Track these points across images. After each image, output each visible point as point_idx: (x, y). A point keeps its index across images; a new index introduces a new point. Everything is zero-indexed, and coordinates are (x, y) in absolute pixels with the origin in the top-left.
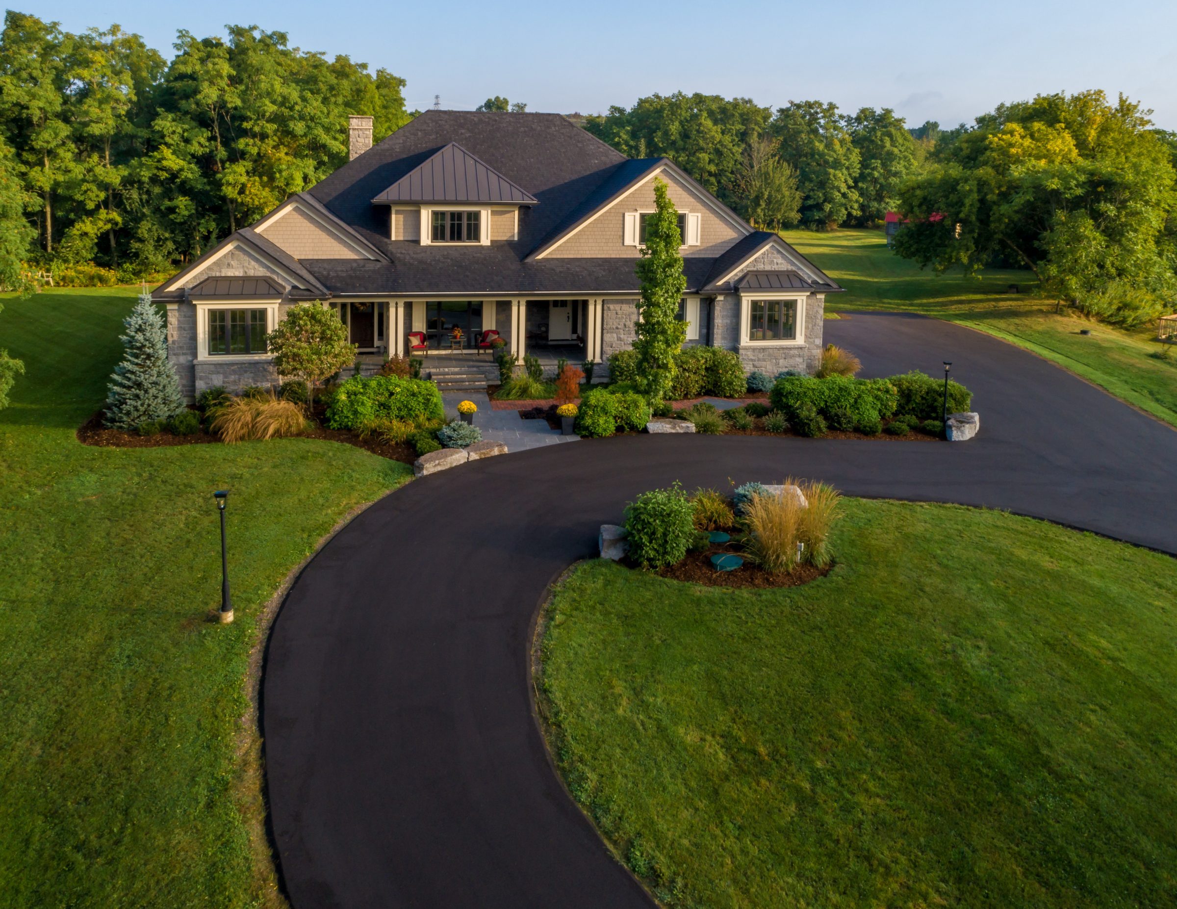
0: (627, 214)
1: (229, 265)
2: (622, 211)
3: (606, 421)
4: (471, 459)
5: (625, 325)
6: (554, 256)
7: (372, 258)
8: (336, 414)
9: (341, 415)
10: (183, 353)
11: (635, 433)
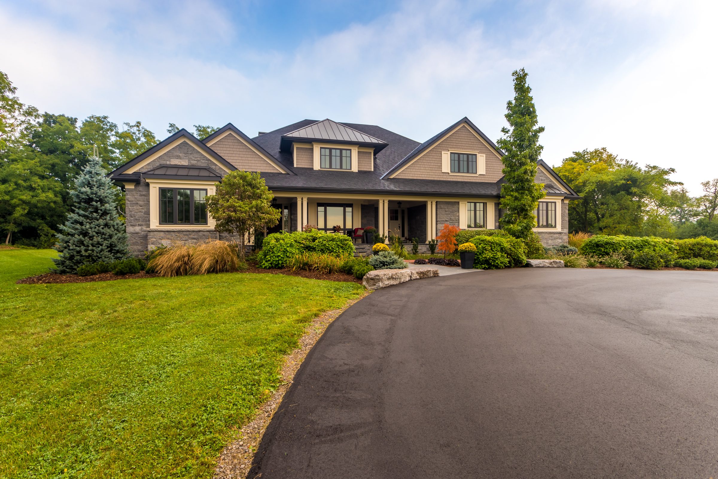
0: (443, 152)
1: (177, 156)
2: (440, 151)
4: (414, 278)
5: (450, 219)
6: (401, 177)
7: (283, 172)
8: (267, 255)
9: (272, 255)
10: (138, 225)
11: (519, 267)
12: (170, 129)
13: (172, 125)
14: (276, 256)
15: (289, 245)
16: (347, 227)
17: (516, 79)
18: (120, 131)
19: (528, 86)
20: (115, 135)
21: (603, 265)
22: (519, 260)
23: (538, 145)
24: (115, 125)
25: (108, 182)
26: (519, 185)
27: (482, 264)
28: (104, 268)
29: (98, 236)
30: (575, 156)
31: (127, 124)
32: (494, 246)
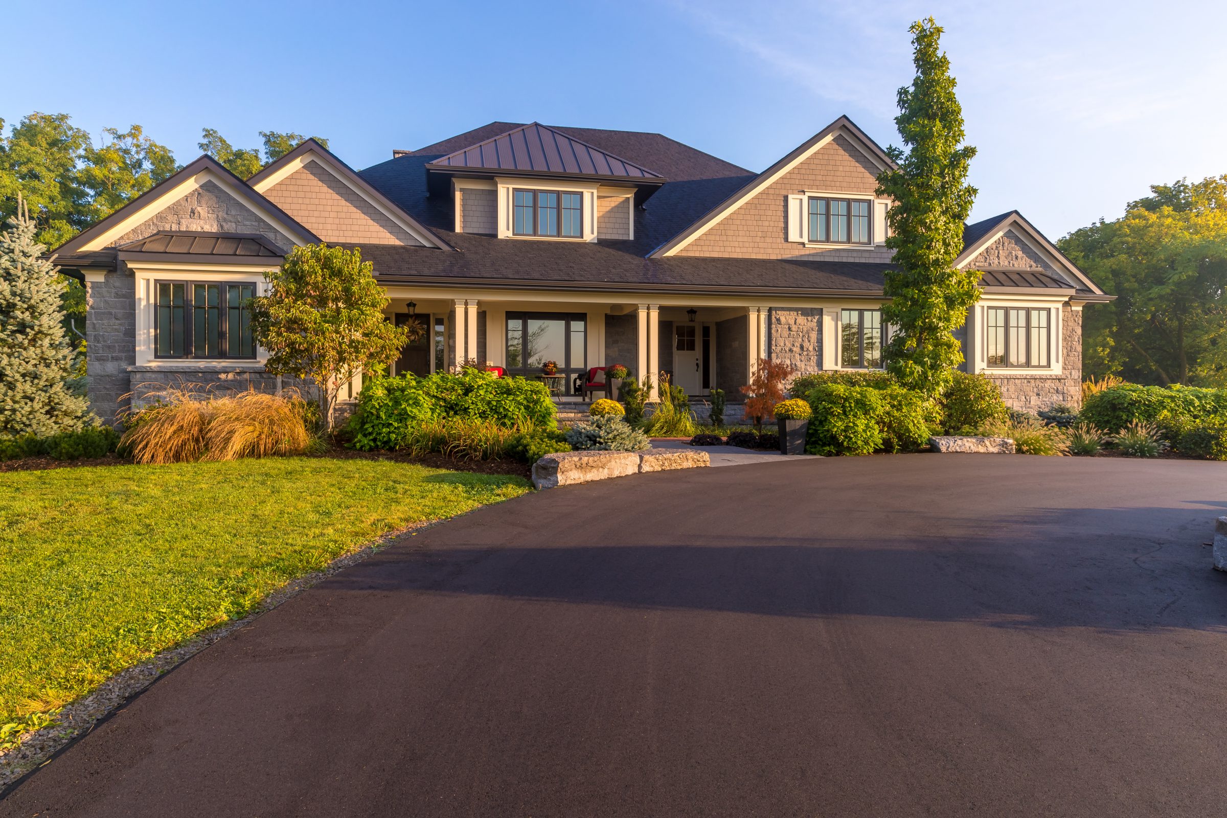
0: (790, 197)
1: (193, 212)
2: (784, 193)
3: (867, 426)
4: (646, 468)
5: (802, 347)
6: (691, 254)
7: (427, 244)
8: (367, 422)
9: (376, 422)
10: (112, 357)
11: (911, 452)
12: (205, 141)
13: (208, 133)
14: (383, 425)
15: (411, 402)
16: (573, 365)
17: (918, 39)
18: (97, 146)
19: (944, 57)
20: (84, 157)
21: (1111, 449)
22: (910, 437)
23: (965, 185)
24: (84, 135)
25: (47, 270)
26: (920, 273)
27: (824, 445)
28: (35, 446)
29: (25, 381)
30: (1156, 195)
31: (112, 131)
32: (851, 407)
